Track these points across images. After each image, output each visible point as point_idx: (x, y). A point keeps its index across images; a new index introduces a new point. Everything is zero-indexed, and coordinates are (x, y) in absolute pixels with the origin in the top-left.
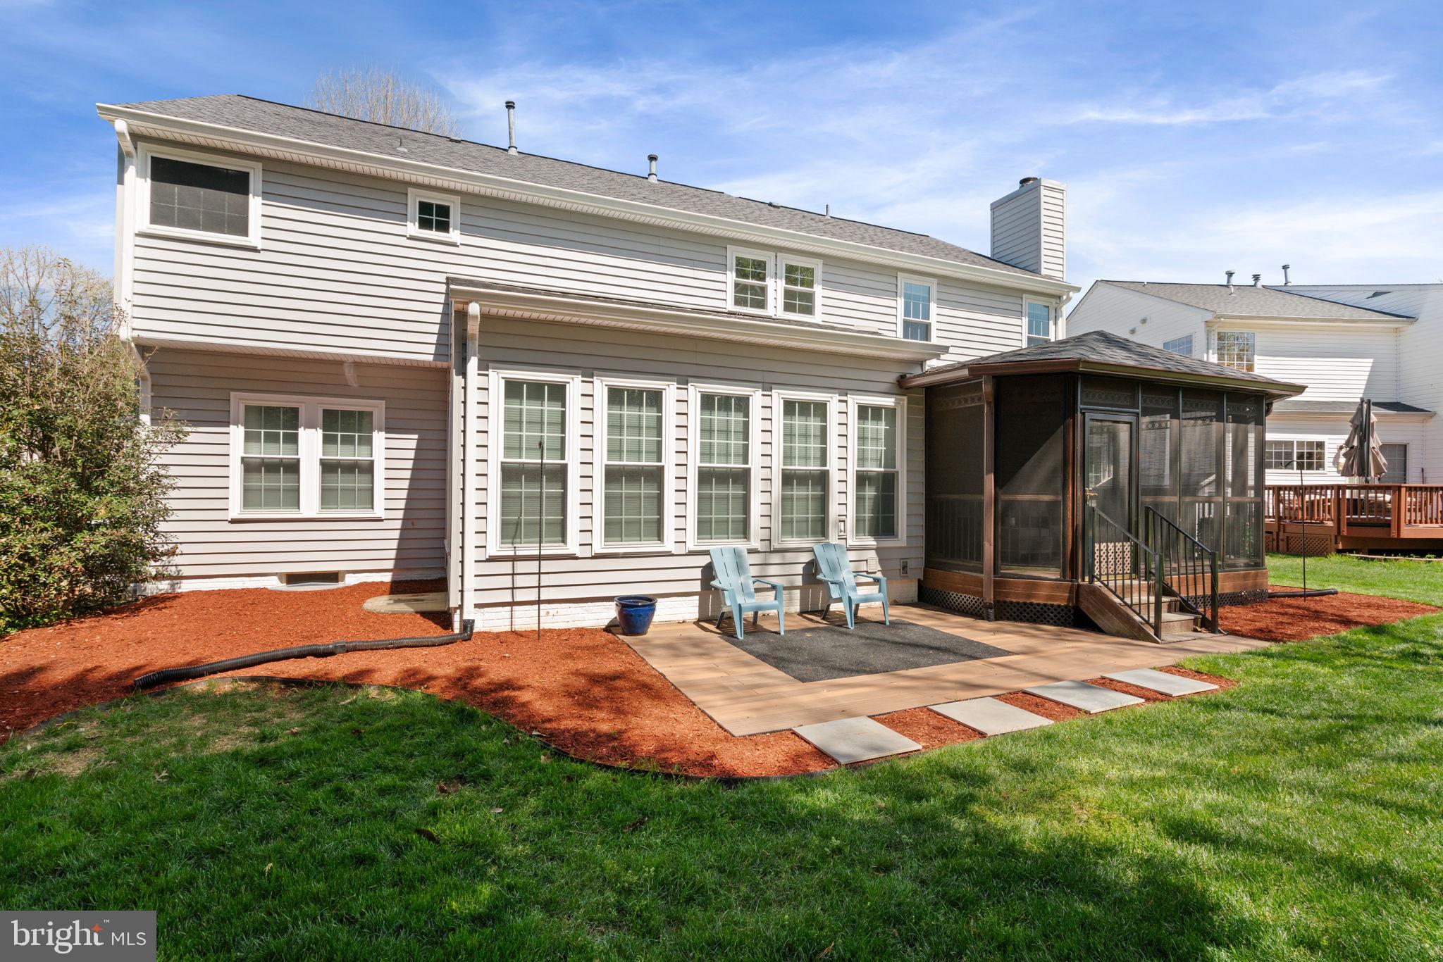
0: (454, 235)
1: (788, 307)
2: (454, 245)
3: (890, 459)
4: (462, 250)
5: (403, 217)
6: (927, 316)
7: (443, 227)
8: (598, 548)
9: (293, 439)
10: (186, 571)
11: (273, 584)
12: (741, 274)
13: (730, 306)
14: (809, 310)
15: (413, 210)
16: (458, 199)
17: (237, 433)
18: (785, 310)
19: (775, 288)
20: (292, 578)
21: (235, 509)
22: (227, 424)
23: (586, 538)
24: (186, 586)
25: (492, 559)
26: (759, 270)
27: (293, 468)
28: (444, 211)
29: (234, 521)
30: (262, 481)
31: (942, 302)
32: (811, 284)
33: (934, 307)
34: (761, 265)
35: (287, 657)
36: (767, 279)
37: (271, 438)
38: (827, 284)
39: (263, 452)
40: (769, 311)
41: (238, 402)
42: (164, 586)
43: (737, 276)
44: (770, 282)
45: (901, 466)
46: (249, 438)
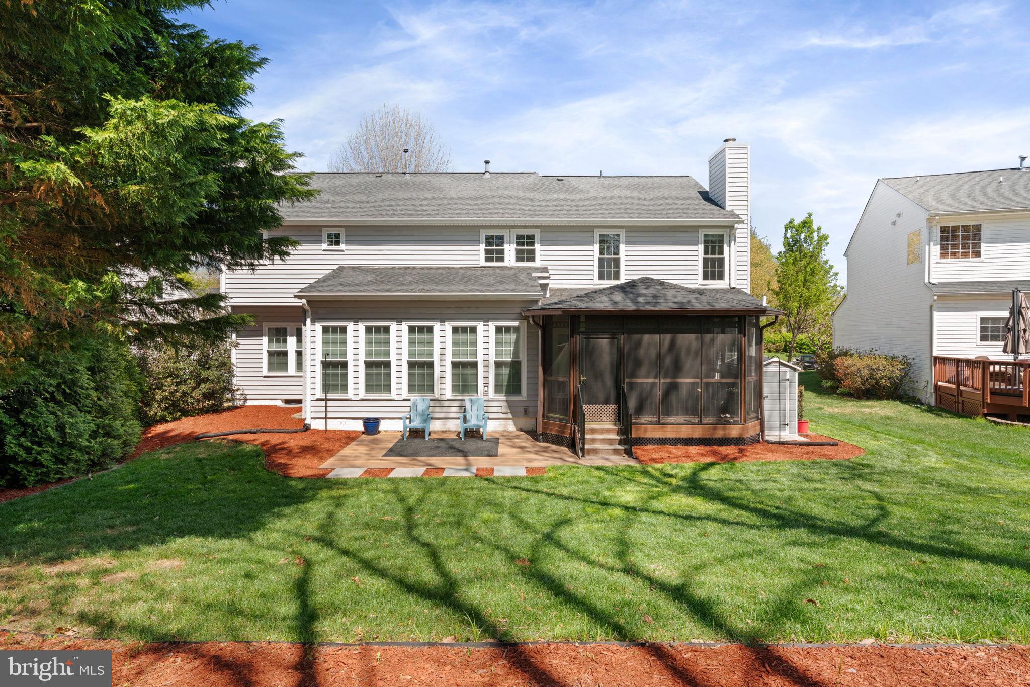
0: (342, 246)
1: (519, 259)
2: (342, 251)
3: (516, 353)
4: (346, 253)
5: (320, 242)
6: (616, 253)
7: (338, 243)
8: (362, 396)
9: (285, 341)
10: (249, 397)
11: (279, 404)
12: (488, 244)
13: (482, 262)
14: (532, 259)
15: (325, 237)
16: (343, 229)
17: (265, 339)
18: (516, 261)
19: (510, 250)
20: (287, 402)
21: (265, 372)
22: (261, 336)
23: (356, 392)
24: (249, 403)
25: (318, 400)
26: (500, 240)
27: (285, 354)
28: (337, 236)
29: (265, 377)
30: (275, 360)
31: (628, 243)
32: (532, 244)
33: (622, 248)
34: (501, 238)
35: (241, 433)
36: (505, 245)
37: (278, 341)
38: (543, 243)
39: (275, 347)
40: (507, 263)
41: (266, 326)
42: (241, 402)
43: (486, 246)
44: (506, 247)
45: (523, 358)
46: (270, 341)
